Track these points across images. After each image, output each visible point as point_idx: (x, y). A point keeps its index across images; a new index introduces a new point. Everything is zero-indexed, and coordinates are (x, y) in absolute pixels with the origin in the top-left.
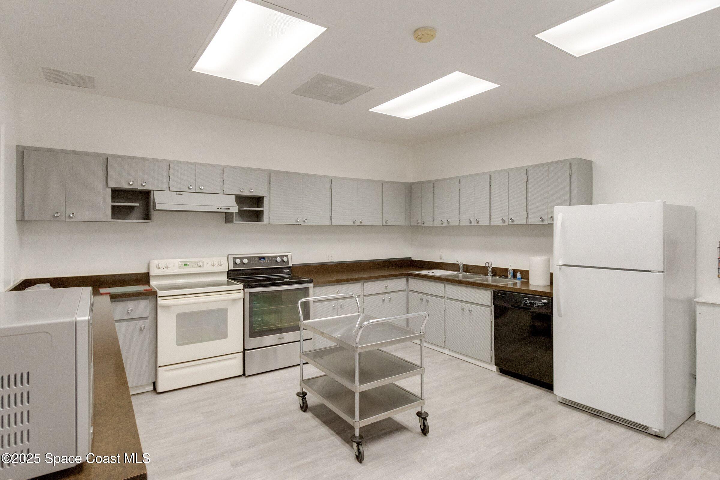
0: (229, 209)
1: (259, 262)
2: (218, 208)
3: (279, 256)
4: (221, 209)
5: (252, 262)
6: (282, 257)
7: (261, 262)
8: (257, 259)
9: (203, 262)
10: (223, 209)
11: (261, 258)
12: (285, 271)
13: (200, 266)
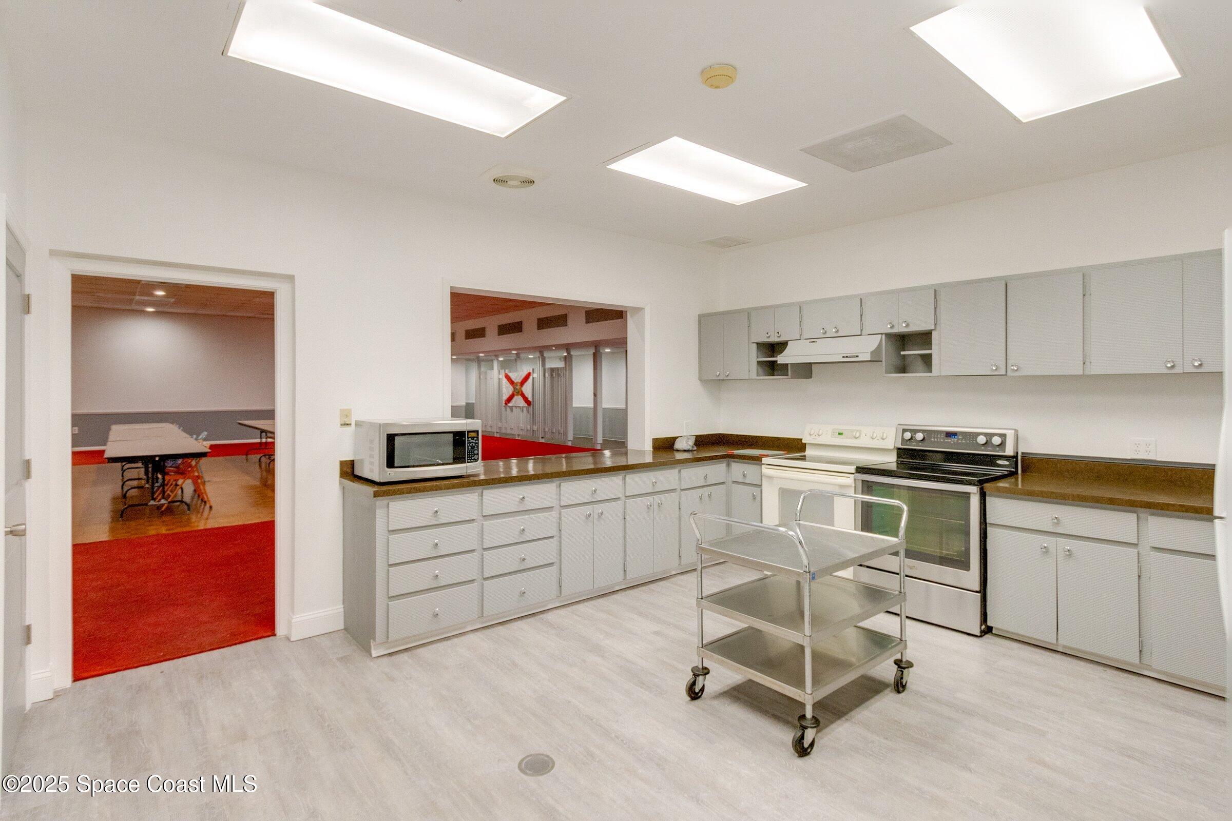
0: (857, 356)
1: (946, 440)
2: (843, 357)
3: (986, 435)
4: (847, 357)
5: (933, 440)
6: (990, 436)
7: (950, 441)
8: (943, 435)
9: (860, 431)
10: (850, 357)
11: (949, 435)
12: (999, 462)
13: (856, 438)
